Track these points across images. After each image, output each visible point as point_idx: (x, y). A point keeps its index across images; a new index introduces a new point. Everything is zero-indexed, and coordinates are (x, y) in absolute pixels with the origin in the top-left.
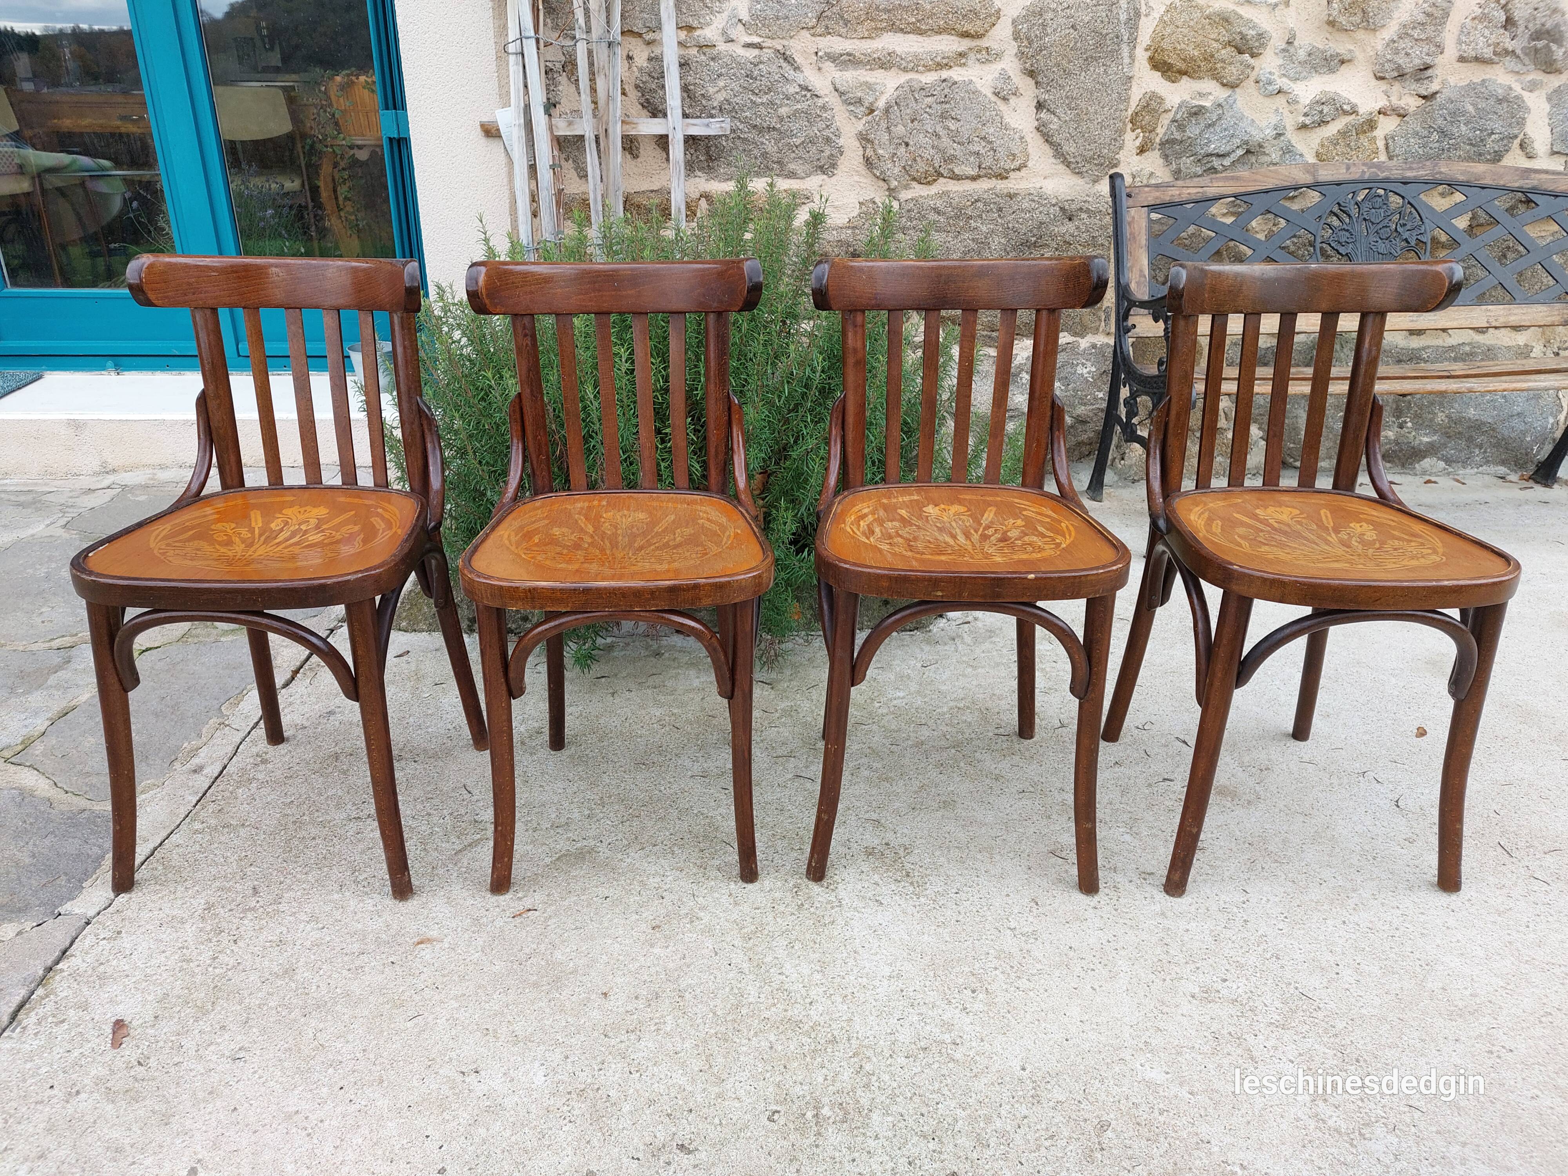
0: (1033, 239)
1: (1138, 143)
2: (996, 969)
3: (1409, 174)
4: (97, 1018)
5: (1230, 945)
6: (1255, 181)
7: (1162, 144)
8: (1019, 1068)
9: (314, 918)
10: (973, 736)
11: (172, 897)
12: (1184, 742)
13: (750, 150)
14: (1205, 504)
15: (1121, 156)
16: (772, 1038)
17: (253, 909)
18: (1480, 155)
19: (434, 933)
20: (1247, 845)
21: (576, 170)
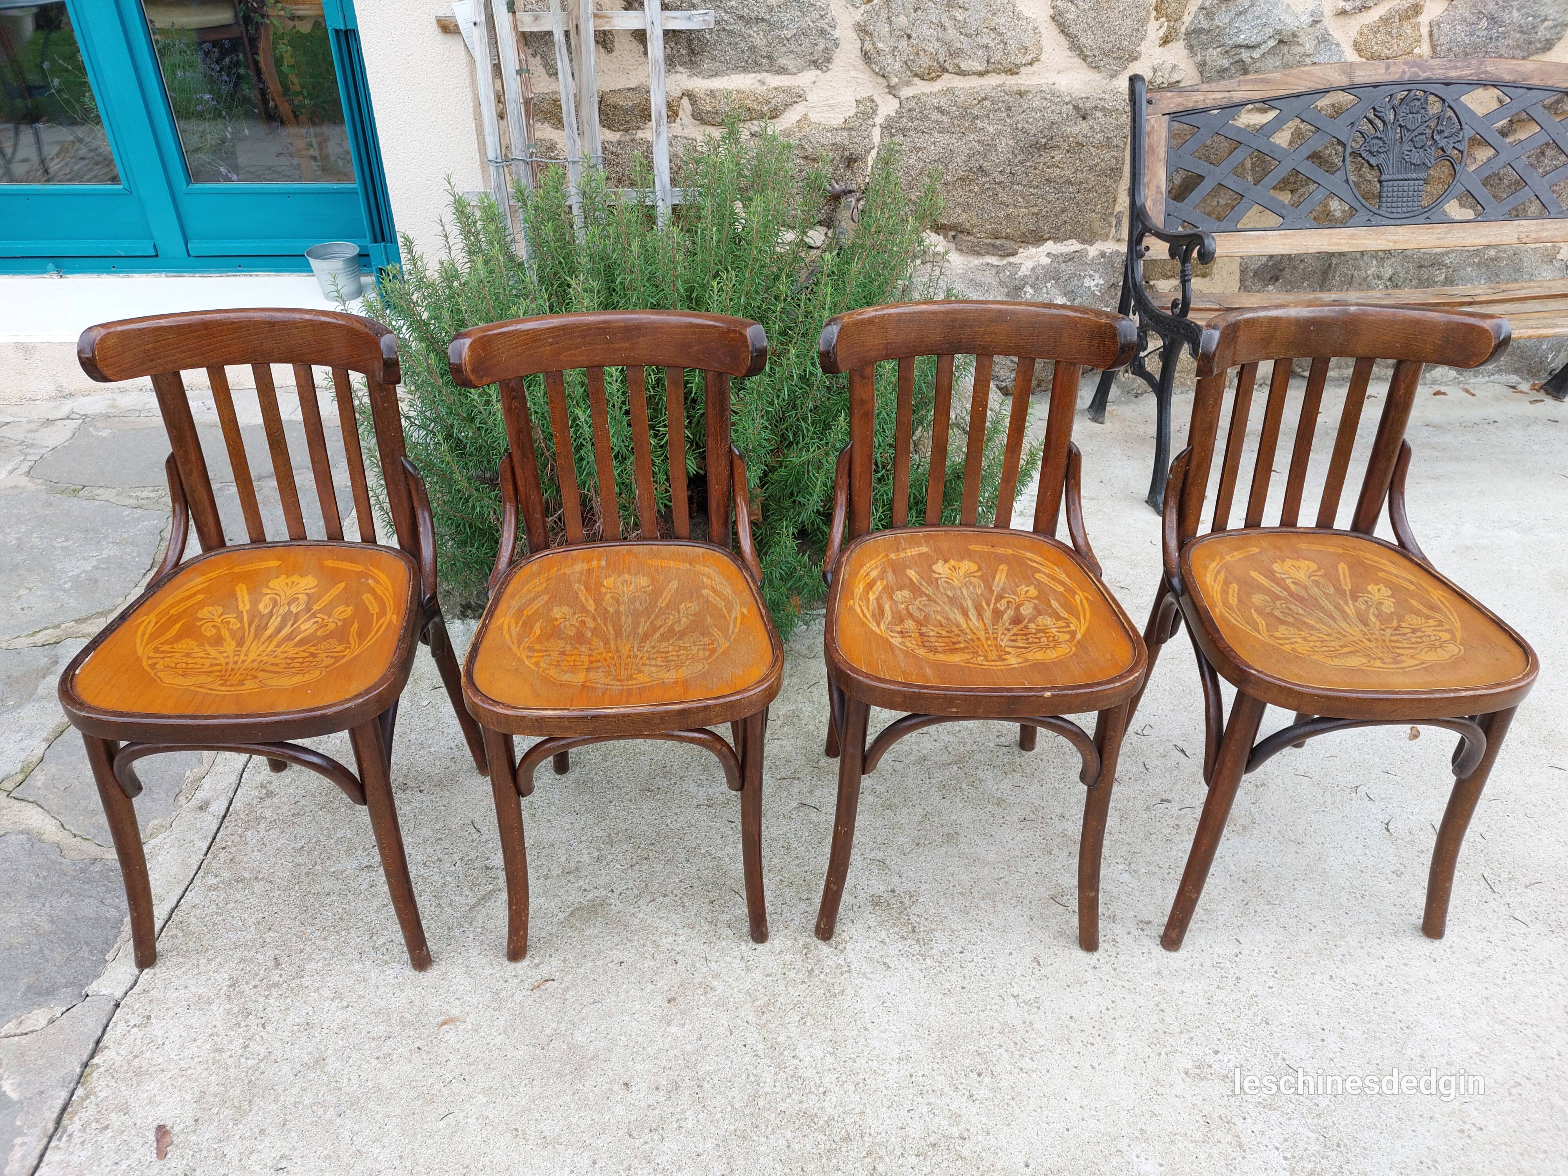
0: (1044, 141)
1: (1161, 33)
2: (1000, 1046)
3: (1453, 74)
4: (139, 1122)
5: (1223, 1009)
6: (1286, 83)
7: (1187, 34)
8: (1022, 1165)
9: (337, 995)
10: (975, 747)
11: (196, 971)
12: (1183, 751)
13: (737, 44)
14: (1222, 558)
15: (1142, 48)
16: (789, 1135)
17: (276, 985)
18: (1530, 43)
19: (456, 1012)
20: (1241, 883)
21: (545, 67)
